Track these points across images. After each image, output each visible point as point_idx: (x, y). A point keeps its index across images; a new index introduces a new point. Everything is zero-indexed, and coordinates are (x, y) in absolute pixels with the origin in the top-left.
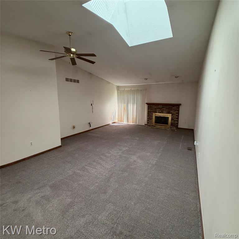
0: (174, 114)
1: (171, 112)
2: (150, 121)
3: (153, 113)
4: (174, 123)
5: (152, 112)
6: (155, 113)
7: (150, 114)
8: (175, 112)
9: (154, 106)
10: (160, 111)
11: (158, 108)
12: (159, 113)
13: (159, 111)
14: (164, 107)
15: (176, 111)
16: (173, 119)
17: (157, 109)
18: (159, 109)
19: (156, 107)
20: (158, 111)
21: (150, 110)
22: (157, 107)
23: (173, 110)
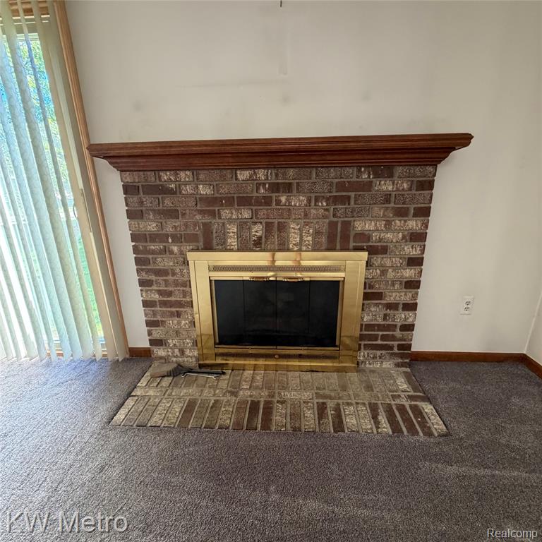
0: (384, 250)
1: (360, 226)
2: (172, 323)
3: (191, 256)
4: (381, 328)
5: (177, 239)
6: (208, 247)
7: (164, 263)
8: (398, 223)
9: (185, 175)
10: (258, 231)
11: (230, 202)
12: (243, 247)
13: (243, 225)
14: (288, 188)
15: (402, 213)
16: (379, 296)
17: (226, 213)
18: (245, 202)
19: (204, 190)
20: (233, 229)
21: (152, 227)
22: (225, 190)
23: (378, 210)
